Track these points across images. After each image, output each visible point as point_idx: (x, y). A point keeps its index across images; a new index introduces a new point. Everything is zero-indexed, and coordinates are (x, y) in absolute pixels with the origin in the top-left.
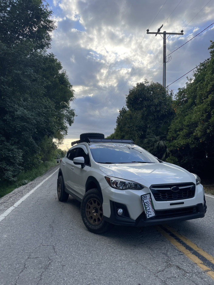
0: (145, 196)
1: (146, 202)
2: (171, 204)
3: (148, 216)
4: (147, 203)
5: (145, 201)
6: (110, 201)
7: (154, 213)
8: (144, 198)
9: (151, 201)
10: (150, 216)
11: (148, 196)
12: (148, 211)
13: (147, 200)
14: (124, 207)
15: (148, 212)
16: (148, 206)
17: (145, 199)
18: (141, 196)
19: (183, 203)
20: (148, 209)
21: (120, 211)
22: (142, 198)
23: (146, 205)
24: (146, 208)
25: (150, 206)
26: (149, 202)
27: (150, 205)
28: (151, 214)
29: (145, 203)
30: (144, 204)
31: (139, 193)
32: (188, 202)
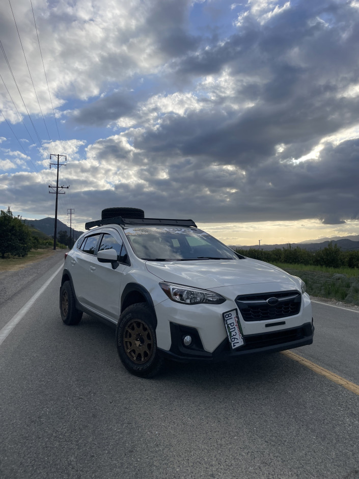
0: (228, 314)
1: (230, 324)
2: (267, 326)
3: (234, 346)
4: (232, 325)
5: (229, 322)
6: (171, 323)
7: (242, 340)
8: (227, 316)
9: (238, 322)
10: (237, 345)
11: (234, 314)
12: (234, 337)
13: (232, 320)
14: (193, 332)
15: (233, 340)
16: (234, 329)
17: (229, 318)
18: (223, 314)
19: (283, 323)
20: (234, 335)
21: (188, 339)
22: (225, 316)
23: (231, 327)
24: (230, 333)
25: (237, 330)
26: (235, 324)
27: (236, 327)
28: (238, 342)
29: (230, 326)
30: (228, 327)
31: (220, 309)
32: (292, 322)
